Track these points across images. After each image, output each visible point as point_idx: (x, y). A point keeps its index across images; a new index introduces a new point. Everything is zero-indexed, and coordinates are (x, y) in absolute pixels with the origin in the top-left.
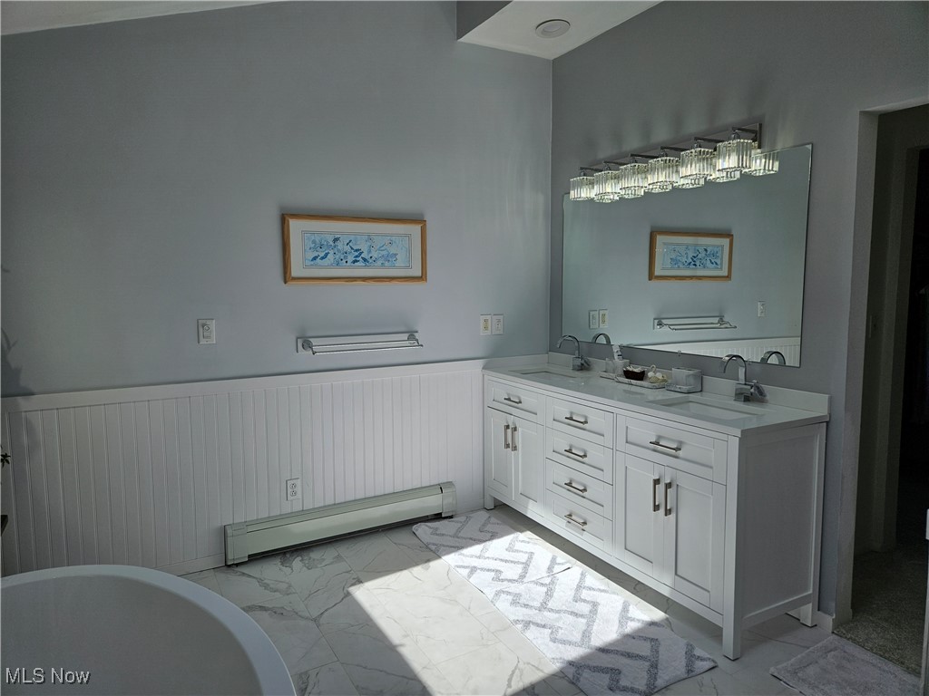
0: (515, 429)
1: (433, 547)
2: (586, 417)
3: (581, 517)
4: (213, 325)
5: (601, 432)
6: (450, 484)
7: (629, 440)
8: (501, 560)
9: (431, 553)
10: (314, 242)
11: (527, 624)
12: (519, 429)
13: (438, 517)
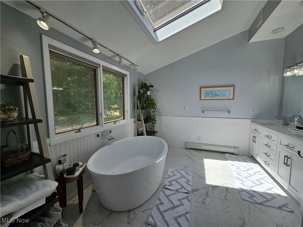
0: (256, 137)
1: (227, 158)
2: (271, 136)
3: (268, 163)
4: (187, 107)
5: (274, 140)
6: (238, 147)
7: (281, 143)
8: (242, 166)
9: (226, 159)
10: (206, 92)
11: (237, 178)
12: (257, 137)
13: (233, 154)
